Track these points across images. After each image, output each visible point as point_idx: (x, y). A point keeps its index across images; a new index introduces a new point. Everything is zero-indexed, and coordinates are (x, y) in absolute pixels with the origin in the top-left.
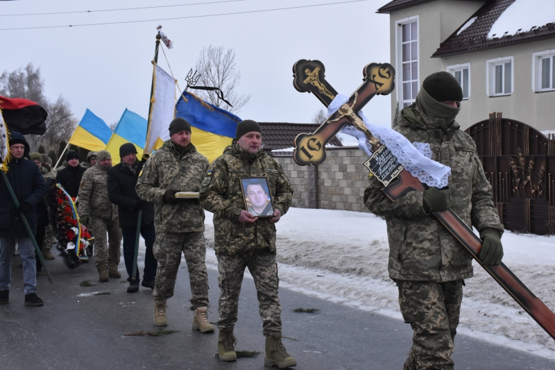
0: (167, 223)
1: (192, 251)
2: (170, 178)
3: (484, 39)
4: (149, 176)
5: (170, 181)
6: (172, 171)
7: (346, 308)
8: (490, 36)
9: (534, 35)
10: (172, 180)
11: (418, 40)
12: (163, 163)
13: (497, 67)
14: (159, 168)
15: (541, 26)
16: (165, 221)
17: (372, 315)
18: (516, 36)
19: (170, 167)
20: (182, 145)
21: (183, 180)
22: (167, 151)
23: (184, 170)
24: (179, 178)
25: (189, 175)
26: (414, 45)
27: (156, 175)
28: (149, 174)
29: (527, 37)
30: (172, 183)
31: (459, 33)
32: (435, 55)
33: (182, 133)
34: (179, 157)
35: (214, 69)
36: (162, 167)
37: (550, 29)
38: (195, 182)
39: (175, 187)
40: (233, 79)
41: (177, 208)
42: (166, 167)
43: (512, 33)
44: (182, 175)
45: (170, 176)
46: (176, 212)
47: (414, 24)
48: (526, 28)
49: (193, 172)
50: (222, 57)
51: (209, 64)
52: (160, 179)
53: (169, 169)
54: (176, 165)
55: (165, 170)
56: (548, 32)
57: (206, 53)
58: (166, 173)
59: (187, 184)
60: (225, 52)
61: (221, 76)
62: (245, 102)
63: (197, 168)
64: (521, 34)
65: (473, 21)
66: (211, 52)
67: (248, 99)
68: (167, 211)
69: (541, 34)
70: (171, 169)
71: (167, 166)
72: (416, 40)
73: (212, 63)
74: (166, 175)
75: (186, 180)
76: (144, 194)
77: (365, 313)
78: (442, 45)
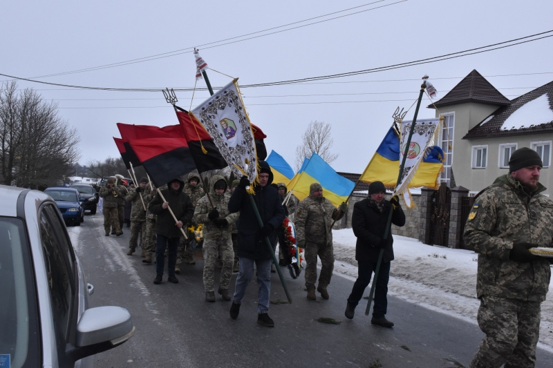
0: (505, 285)
1: (527, 328)
2: (516, 227)
3: (498, 130)
4: (485, 221)
5: (516, 230)
6: (520, 217)
7: (398, 299)
8: (502, 128)
9: (532, 130)
10: (519, 228)
11: (454, 127)
12: (507, 206)
13: (506, 149)
14: (501, 212)
15: (537, 125)
16: (503, 282)
17: (415, 306)
18: (520, 130)
19: (517, 211)
20: (532, 183)
21: (533, 230)
22: (507, 189)
23: (533, 217)
24: (529, 228)
25: (541, 225)
26: (451, 130)
27: (494, 220)
28: (486, 219)
29: (527, 131)
30: (520, 231)
31: (481, 125)
32: (464, 138)
33: (533, 169)
34: (526, 199)
35: (316, 136)
36: (506, 211)
37: (543, 127)
38: (548, 235)
39: (525, 239)
40: (328, 143)
41: (526, 267)
42: (511, 211)
43: (518, 127)
44: (532, 224)
45: (517, 223)
46: (523, 273)
47: (452, 117)
48: (527, 126)
49: (544, 220)
50: (323, 128)
51: (314, 133)
52: (501, 226)
53: (515, 214)
54: (523, 209)
55: (510, 215)
56: (542, 130)
57: (312, 126)
58: (512, 218)
59: (540, 236)
60: (325, 126)
61: (320, 141)
62: (335, 158)
63: (548, 216)
64: (523, 129)
65: (491, 118)
66: (316, 125)
67: (337, 156)
68: (510, 268)
69: (537, 130)
70: (518, 213)
71: (513, 209)
72: (452, 127)
73: (316, 132)
74: (511, 221)
75: (538, 231)
76: (478, 244)
77: (410, 304)
78: (469, 131)
